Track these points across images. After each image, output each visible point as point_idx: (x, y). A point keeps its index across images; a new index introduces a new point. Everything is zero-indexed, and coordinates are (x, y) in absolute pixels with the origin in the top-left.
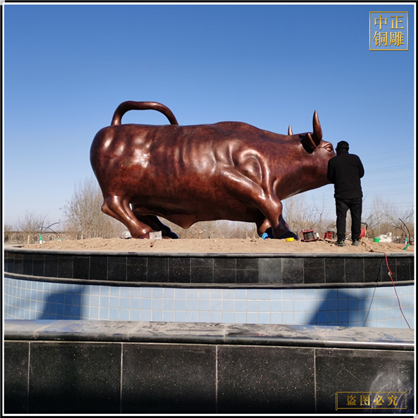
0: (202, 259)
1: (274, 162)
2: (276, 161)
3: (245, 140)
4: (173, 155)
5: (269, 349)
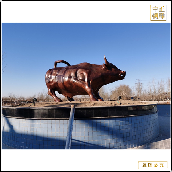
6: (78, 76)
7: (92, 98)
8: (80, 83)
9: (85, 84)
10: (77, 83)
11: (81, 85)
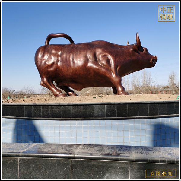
0: (66, 106)
1: (117, 59)
2: (118, 58)
3: (103, 49)
4: (69, 58)
5: (46, 159)
6: (99, 60)
7: (122, 91)
8: (103, 70)
9: (111, 71)
10: (98, 69)
11: (105, 73)
